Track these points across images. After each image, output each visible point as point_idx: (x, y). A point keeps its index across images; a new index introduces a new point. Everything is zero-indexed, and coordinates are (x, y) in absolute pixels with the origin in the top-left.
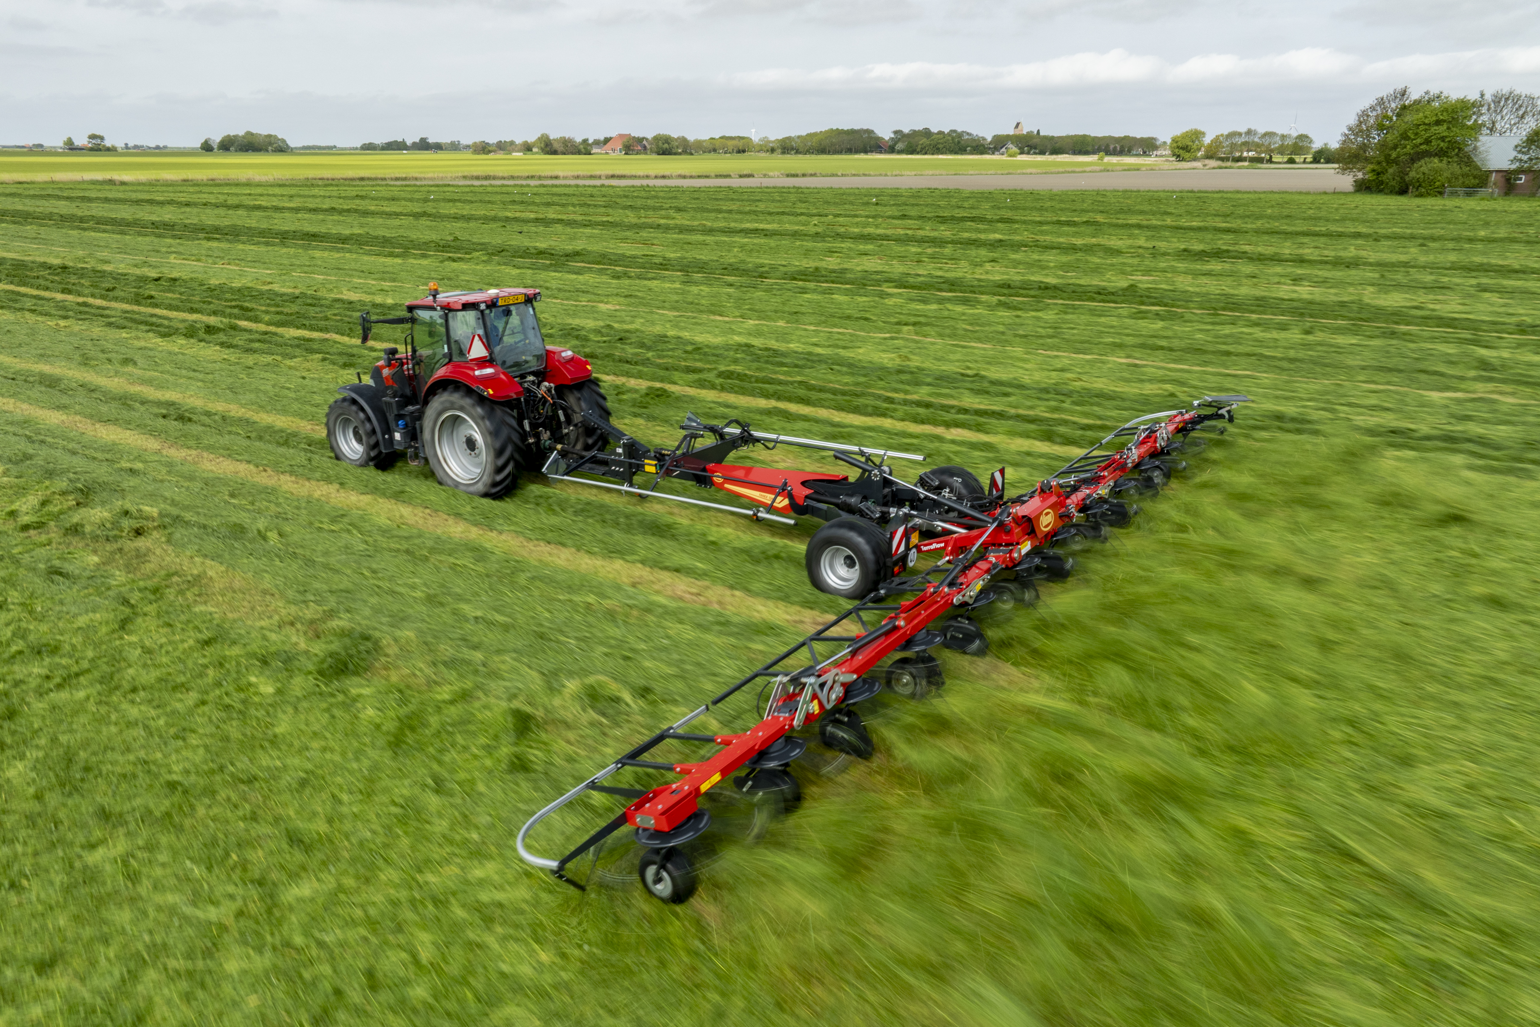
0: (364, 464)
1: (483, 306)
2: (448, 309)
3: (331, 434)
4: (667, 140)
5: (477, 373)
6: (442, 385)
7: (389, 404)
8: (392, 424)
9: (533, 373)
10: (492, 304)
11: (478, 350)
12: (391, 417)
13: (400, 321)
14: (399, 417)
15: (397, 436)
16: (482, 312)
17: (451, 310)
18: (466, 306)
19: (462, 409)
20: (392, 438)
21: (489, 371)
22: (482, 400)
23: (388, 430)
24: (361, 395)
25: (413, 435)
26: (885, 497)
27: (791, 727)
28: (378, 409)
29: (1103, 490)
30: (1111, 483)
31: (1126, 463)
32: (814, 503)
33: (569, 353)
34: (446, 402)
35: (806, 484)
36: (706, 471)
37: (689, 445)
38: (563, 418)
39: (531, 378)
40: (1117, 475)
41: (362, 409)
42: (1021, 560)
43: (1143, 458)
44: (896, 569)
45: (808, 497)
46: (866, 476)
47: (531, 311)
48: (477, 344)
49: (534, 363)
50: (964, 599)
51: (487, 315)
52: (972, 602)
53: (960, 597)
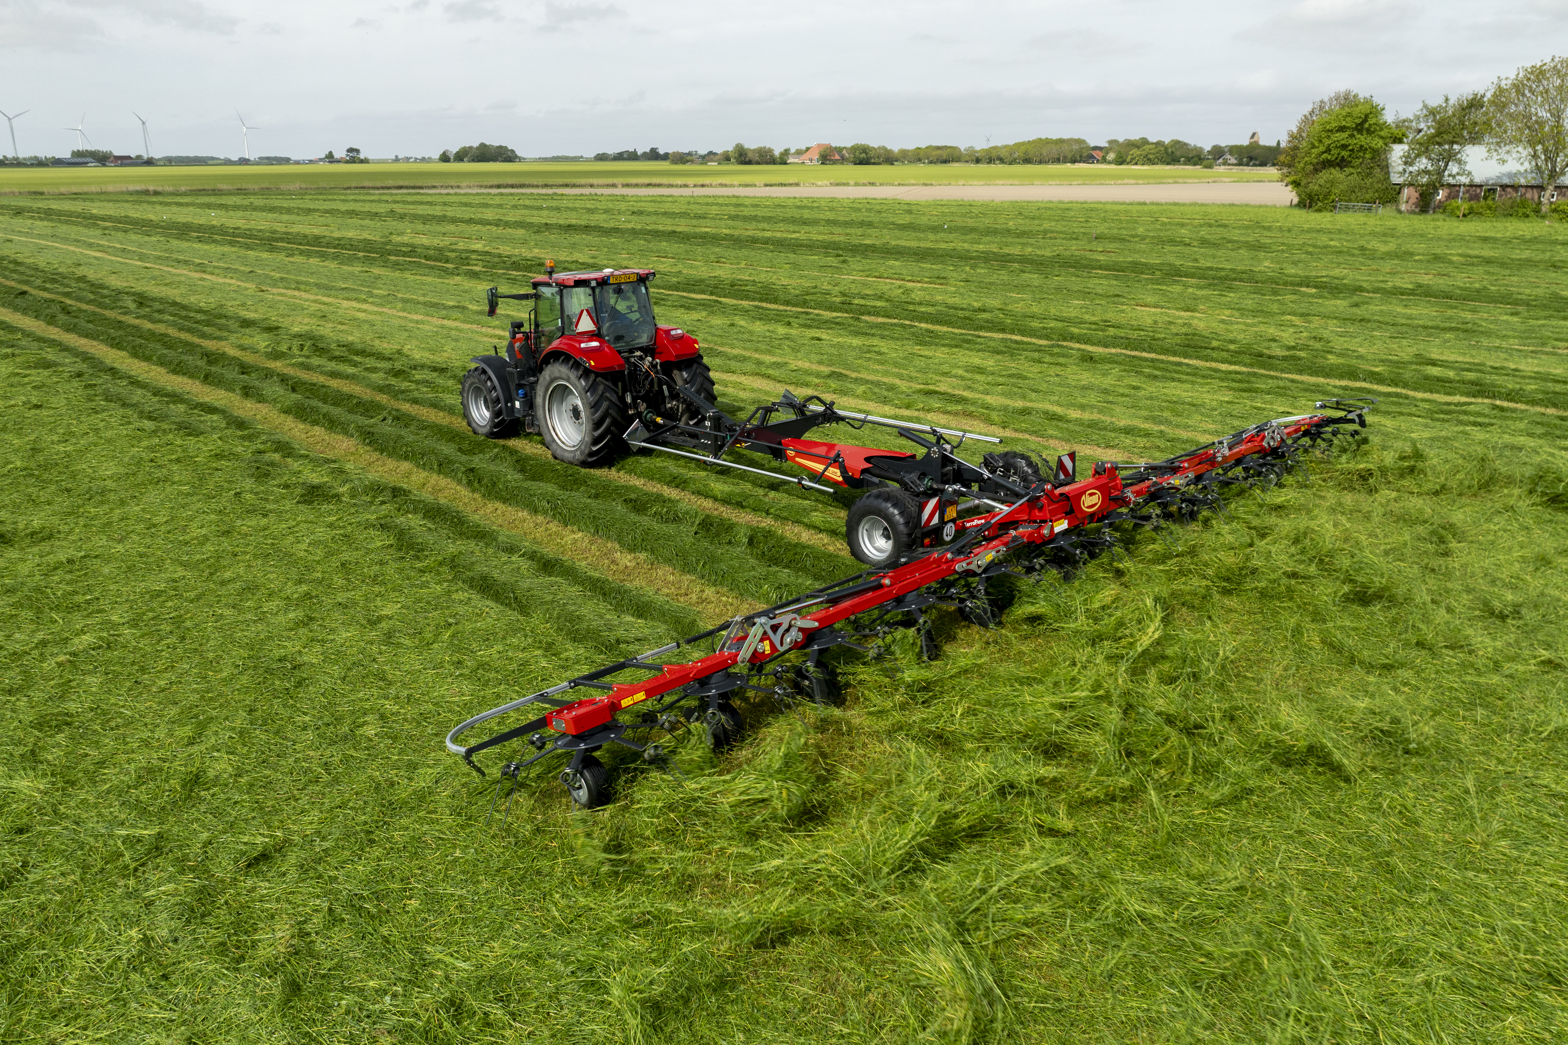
0: (490, 431)
1: (593, 284)
2: (562, 287)
3: (465, 402)
4: (865, 149)
5: (583, 345)
6: (555, 356)
7: (511, 373)
8: (514, 394)
9: (642, 349)
10: (603, 282)
11: (586, 324)
12: (513, 387)
13: (526, 296)
14: (520, 386)
15: (517, 404)
16: (593, 289)
17: (566, 287)
18: (579, 283)
19: (568, 380)
20: (513, 405)
21: (595, 344)
22: (586, 372)
23: (510, 399)
24: (489, 366)
25: (530, 404)
26: (944, 475)
27: (735, 662)
28: (502, 379)
29: (1177, 481)
30: (1191, 475)
31: (1214, 457)
32: (867, 476)
33: (679, 331)
34: (557, 371)
35: (868, 460)
36: (780, 443)
37: (764, 418)
38: (666, 393)
39: (638, 353)
40: (1202, 468)
41: (490, 378)
42: (1053, 537)
43: (1244, 456)
44: (927, 541)
45: (864, 471)
46: (928, 454)
47: (644, 290)
48: (585, 318)
49: (644, 339)
50: (970, 567)
51: (597, 291)
52: (979, 571)
53: (964, 564)
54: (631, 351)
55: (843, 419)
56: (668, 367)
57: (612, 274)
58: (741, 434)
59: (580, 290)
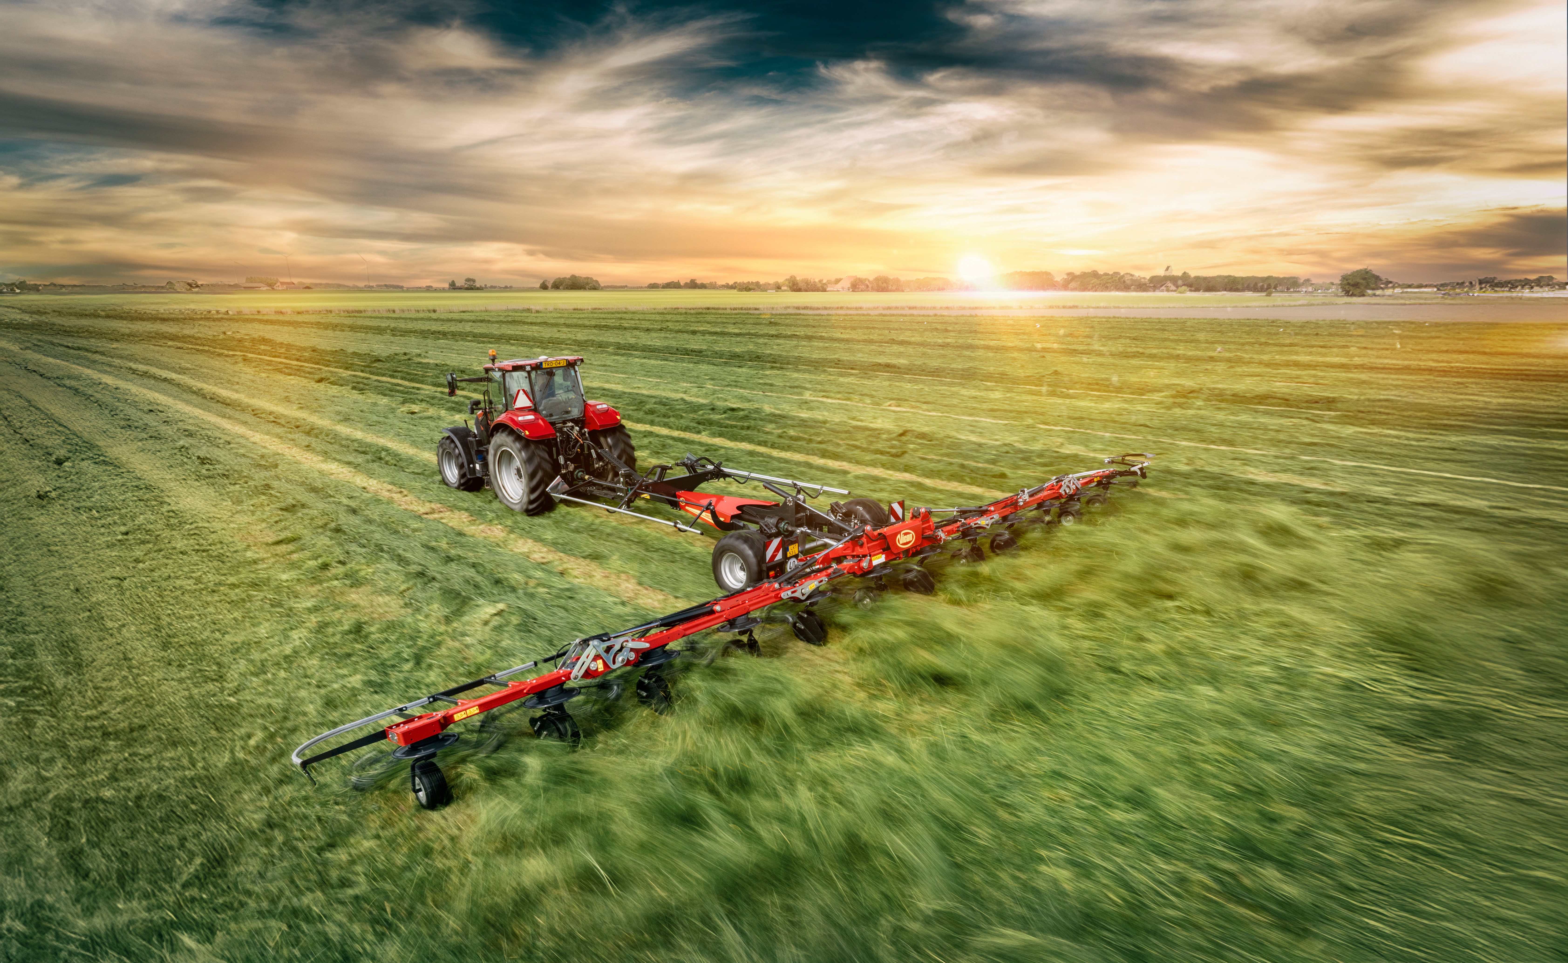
0: (458, 488)
1: (528, 368)
2: (504, 371)
3: (440, 463)
4: (887, 281)
5: (520, 419)
6: (499, 428)
7: (471, 442)
8: (475, 458)
9: (572, 421)
10: (537, 367)
11: (522, 401)
12: (473, 453)
13: (480, 380)
14: (478, 452)
15: (478, 467)
16: (529, 372)
17: (507, 371)
18: (516, 368)
19: (510, 446)
20: (474, 467)
21: (531, 417)
22: (518, 438)
23: (471, 461)
24: (456, 435)
25: (485, 466)
26: (799, 519)
27: (569, 678)
28: (465, 445)
29: (983, 521)
30: (996, 517)
31: (1017, 502)
32: (735, 521)
33: (605, 406)
34: (500, 438)
35: (739, 508)
36: (675, 496)
37: (662, 475)
38: (594, 456)
39: (570, 424)
40: (1007, 511)
41: (456, 446)
42: (872, 570)
43: (1044, 501)
44: (772, 573)
45: (733, 517)
46: (785, 503)
47: (573, 373)
48: (522, 395)
49: (576, 413)
50: (794, 595)
51: (533, 374)
52: (803, 598)
53: (789, 592)
54: (564, 422)
55: (729, 475)
56: (595, 436)
57: (546, 361)
58: (640, 488)
59: (515, 374)
